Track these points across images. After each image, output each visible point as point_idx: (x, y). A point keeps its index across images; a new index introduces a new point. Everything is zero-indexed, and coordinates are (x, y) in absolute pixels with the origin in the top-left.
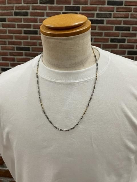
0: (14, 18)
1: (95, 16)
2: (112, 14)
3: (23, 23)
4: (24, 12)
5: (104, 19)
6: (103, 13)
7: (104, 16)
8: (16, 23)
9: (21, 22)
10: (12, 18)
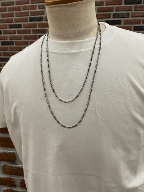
0: (29, 24)
1: (112, 17)
2: (130, 14)
3: (38, 28)
4: (38, 17)
5: (122, 19)
6: (120, 13)
7: (121, 16)
8: (31, 29)
9: (36, 27)
10: (28, 24)
